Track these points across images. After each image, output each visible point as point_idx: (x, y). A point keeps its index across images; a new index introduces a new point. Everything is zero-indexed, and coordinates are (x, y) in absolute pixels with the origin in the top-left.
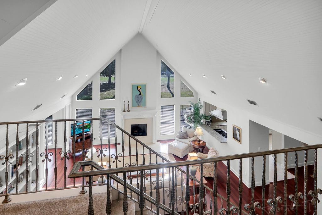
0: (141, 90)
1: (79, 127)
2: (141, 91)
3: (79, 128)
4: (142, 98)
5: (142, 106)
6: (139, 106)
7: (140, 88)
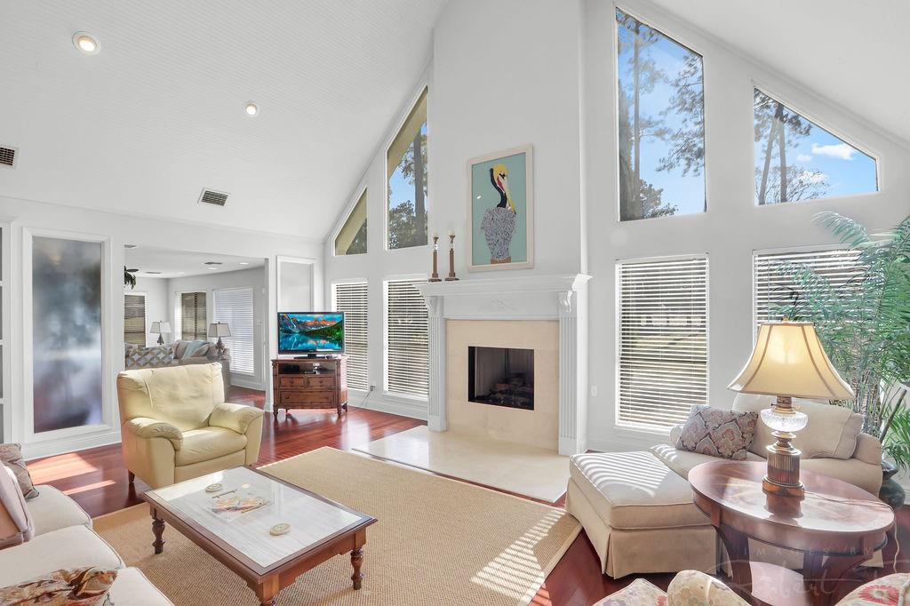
0: (505, 183)
1: (302, 328)
2: (506, 190)
3: (301, 333)
4: (512, 222)
5: (510, 262)
6: (498, 260)
7: (503, 176)
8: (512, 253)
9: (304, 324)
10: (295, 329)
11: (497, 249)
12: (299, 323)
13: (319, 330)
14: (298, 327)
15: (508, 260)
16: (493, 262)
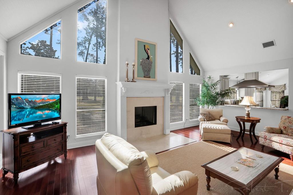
0: (149, 52)
1: (32, 105)
3: (32, 108)
4: (151, 65)
5: (150, 78)
6: (146, 76)
7: (148, 49)
8: (151, 75)
9: (34, 103)
10: (28, 106)
11: (146, 73)
12: (30, 102)
13: (45, 105)
14: (29, 105)
15: (149, 77)
16: (144, 77)
